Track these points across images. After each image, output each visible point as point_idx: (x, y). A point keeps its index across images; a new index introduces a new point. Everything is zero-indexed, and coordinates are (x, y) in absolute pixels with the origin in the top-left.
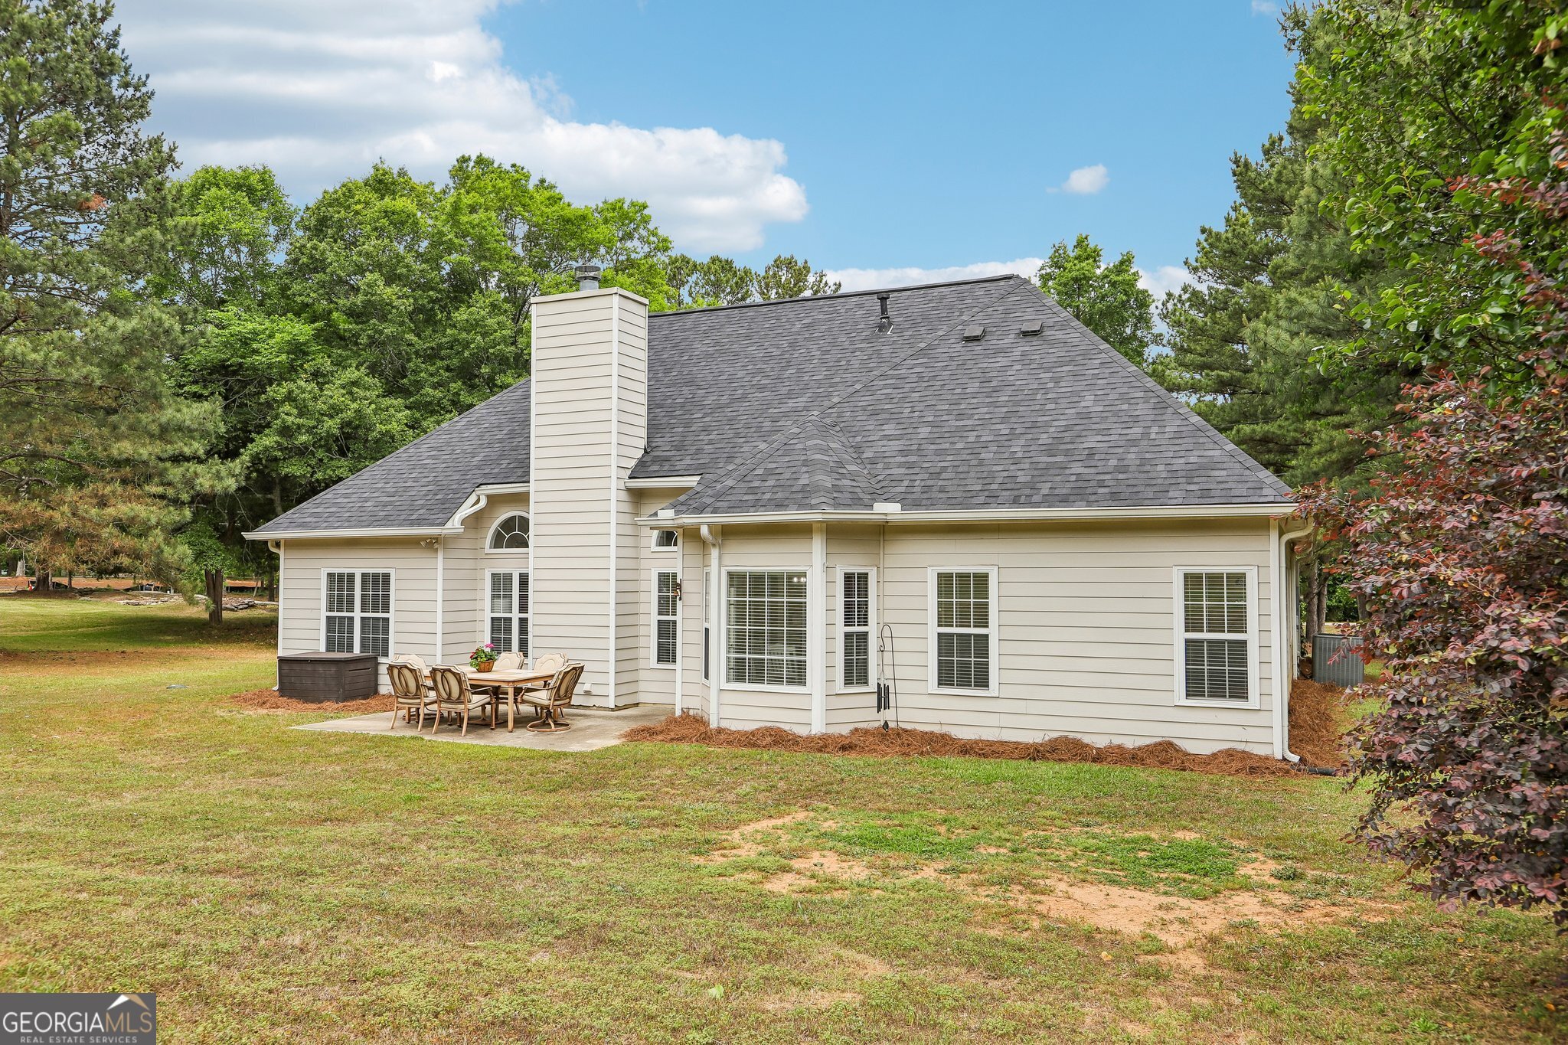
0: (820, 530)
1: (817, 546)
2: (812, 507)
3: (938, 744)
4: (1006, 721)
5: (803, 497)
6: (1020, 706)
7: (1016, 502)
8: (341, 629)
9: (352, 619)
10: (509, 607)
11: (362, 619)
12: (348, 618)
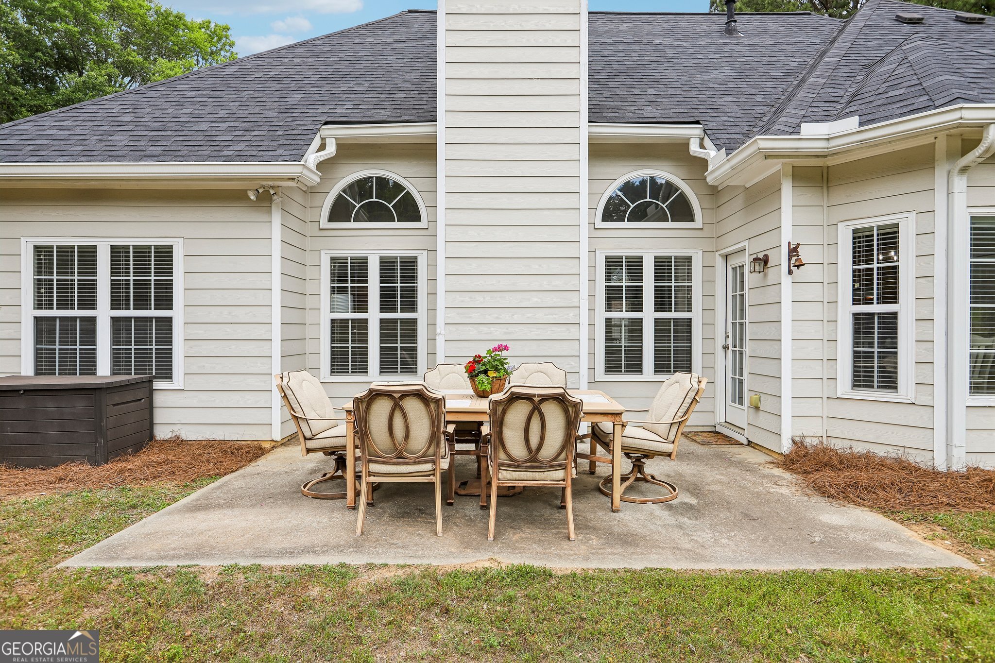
8: (68, 337)
9: (92, 320)
10: (361, 304)
11: (114, 320)
12: (83, 319)
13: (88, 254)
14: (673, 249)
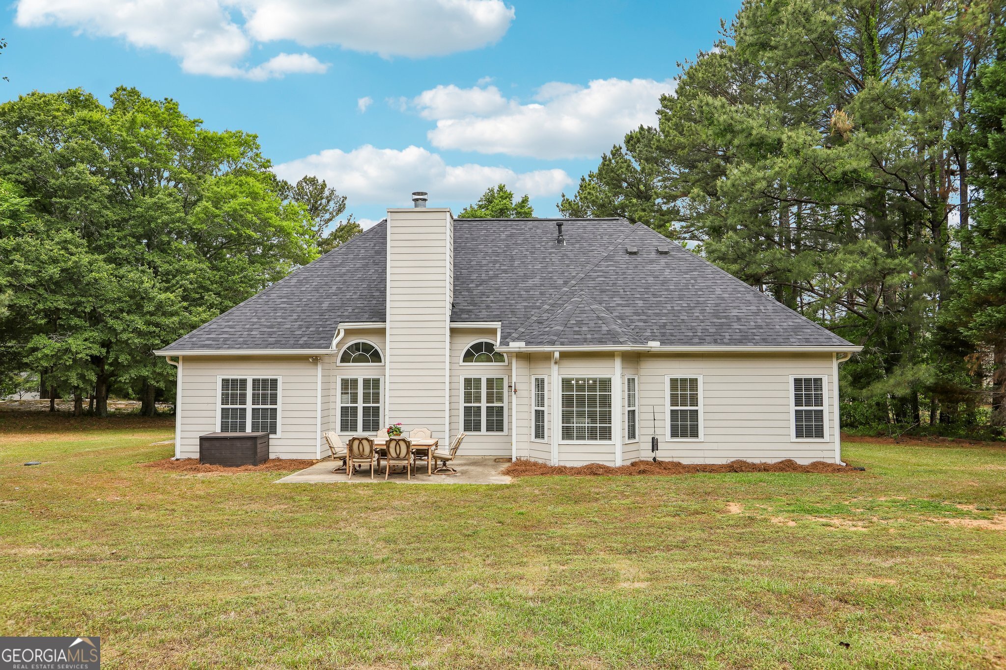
0: (618, 355)
1: (618, 363)
2: (621, 343)
3: (676, 468)
4: (707, 454)
5: (613, 337)
6: (715, 446)
7: (715, 342)
8: (234, 416)
9: (245, 409)
10: (355, 400)
11: (253, 409)
12: (241, 409)
13: (244, 382)
14: (494, 375)
